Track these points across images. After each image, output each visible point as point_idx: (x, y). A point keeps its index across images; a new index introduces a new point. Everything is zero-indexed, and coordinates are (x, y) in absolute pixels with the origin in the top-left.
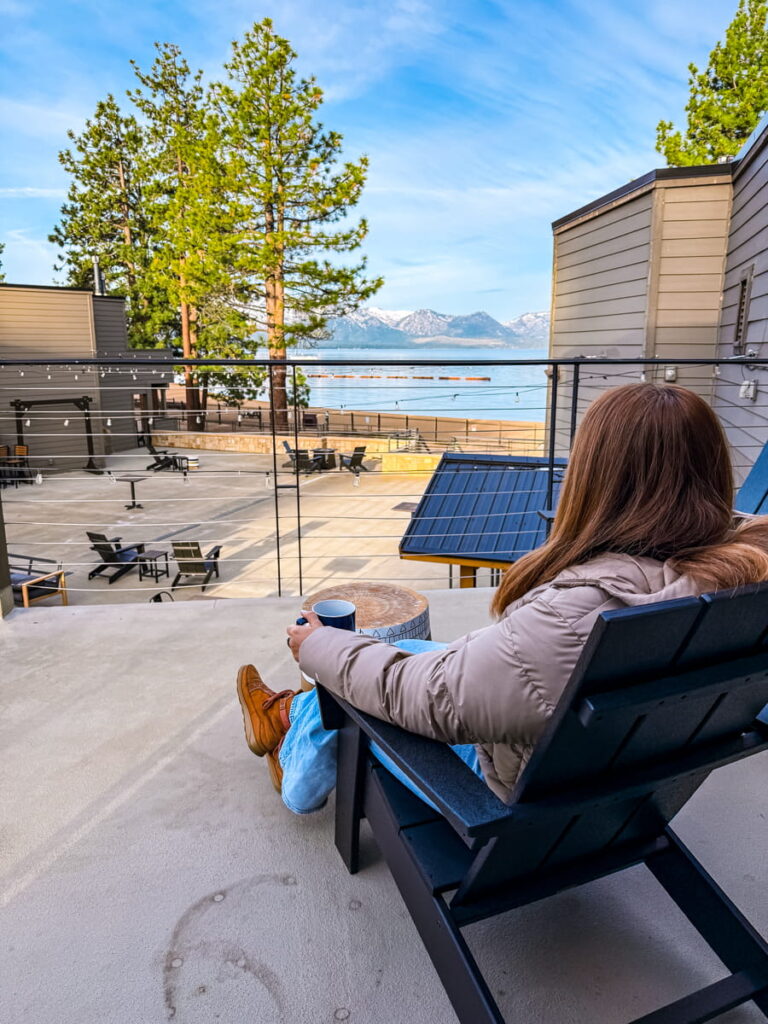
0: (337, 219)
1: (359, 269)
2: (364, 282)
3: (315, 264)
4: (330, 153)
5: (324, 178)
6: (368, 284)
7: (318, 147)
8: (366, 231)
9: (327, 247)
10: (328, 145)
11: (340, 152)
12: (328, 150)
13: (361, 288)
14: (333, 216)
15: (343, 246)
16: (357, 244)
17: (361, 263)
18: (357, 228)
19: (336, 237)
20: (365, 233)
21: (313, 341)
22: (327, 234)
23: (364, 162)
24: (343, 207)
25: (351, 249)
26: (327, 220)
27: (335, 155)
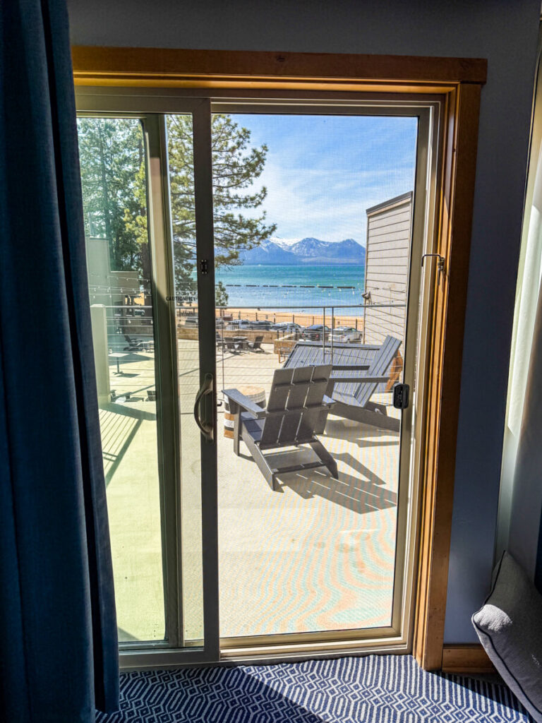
0: (246, 186)
1: (261, 219)
2: (264, 228)
3: (232, 216)
4: (242, 143)
5: (238, 159)
6: (267, 229)
7: (234, 138)
8: (265, 194)
9: (240, 205)
10: (240, 137)
11: (249, 142)
12: (241, 140)
13: (262, 232)
14: (244, 183)
15: (250, 204)
16: (260, 203)
17: (262, 215)
18: (259, 193)
19: (246, 198)
20: (265, 196)
21: (230, 266)
22: (240, 196)
23: (265, 148)
24: (250, 178)
25: (255, 206)
26: (240, 187)
27: (246, 144)
